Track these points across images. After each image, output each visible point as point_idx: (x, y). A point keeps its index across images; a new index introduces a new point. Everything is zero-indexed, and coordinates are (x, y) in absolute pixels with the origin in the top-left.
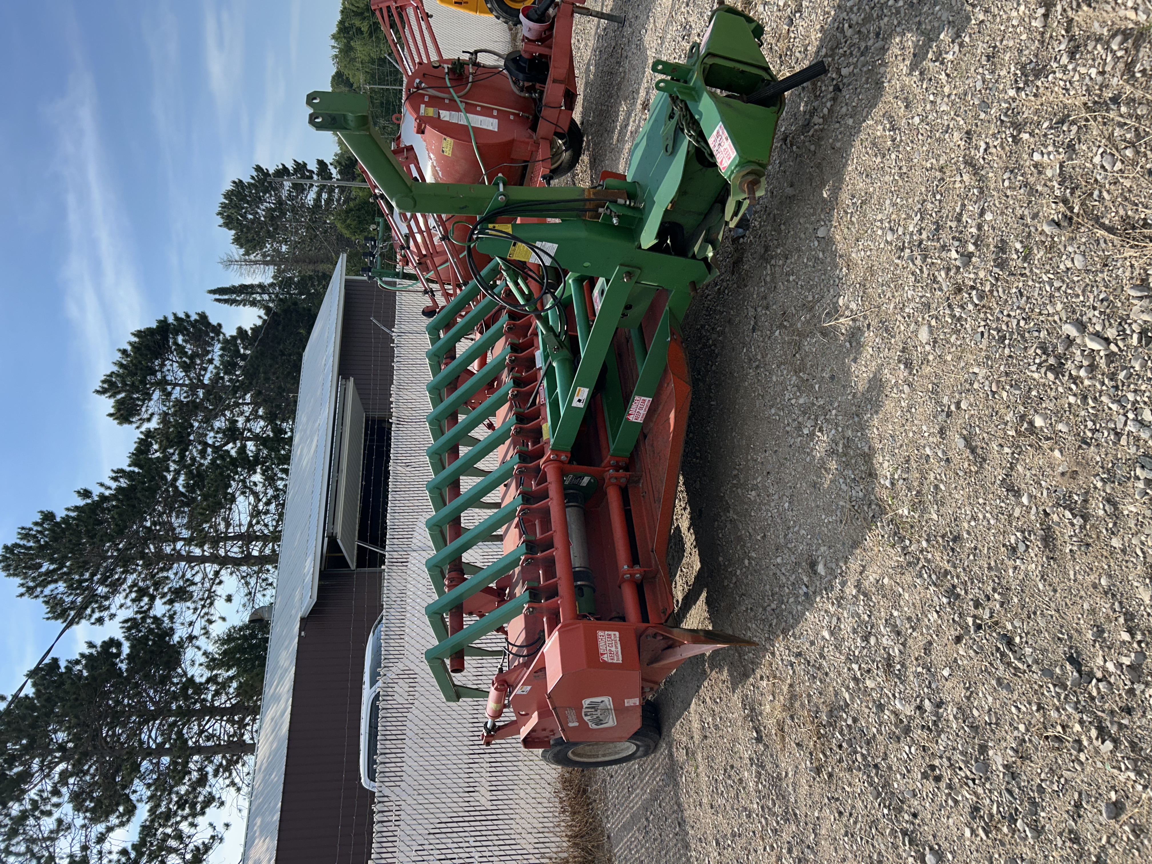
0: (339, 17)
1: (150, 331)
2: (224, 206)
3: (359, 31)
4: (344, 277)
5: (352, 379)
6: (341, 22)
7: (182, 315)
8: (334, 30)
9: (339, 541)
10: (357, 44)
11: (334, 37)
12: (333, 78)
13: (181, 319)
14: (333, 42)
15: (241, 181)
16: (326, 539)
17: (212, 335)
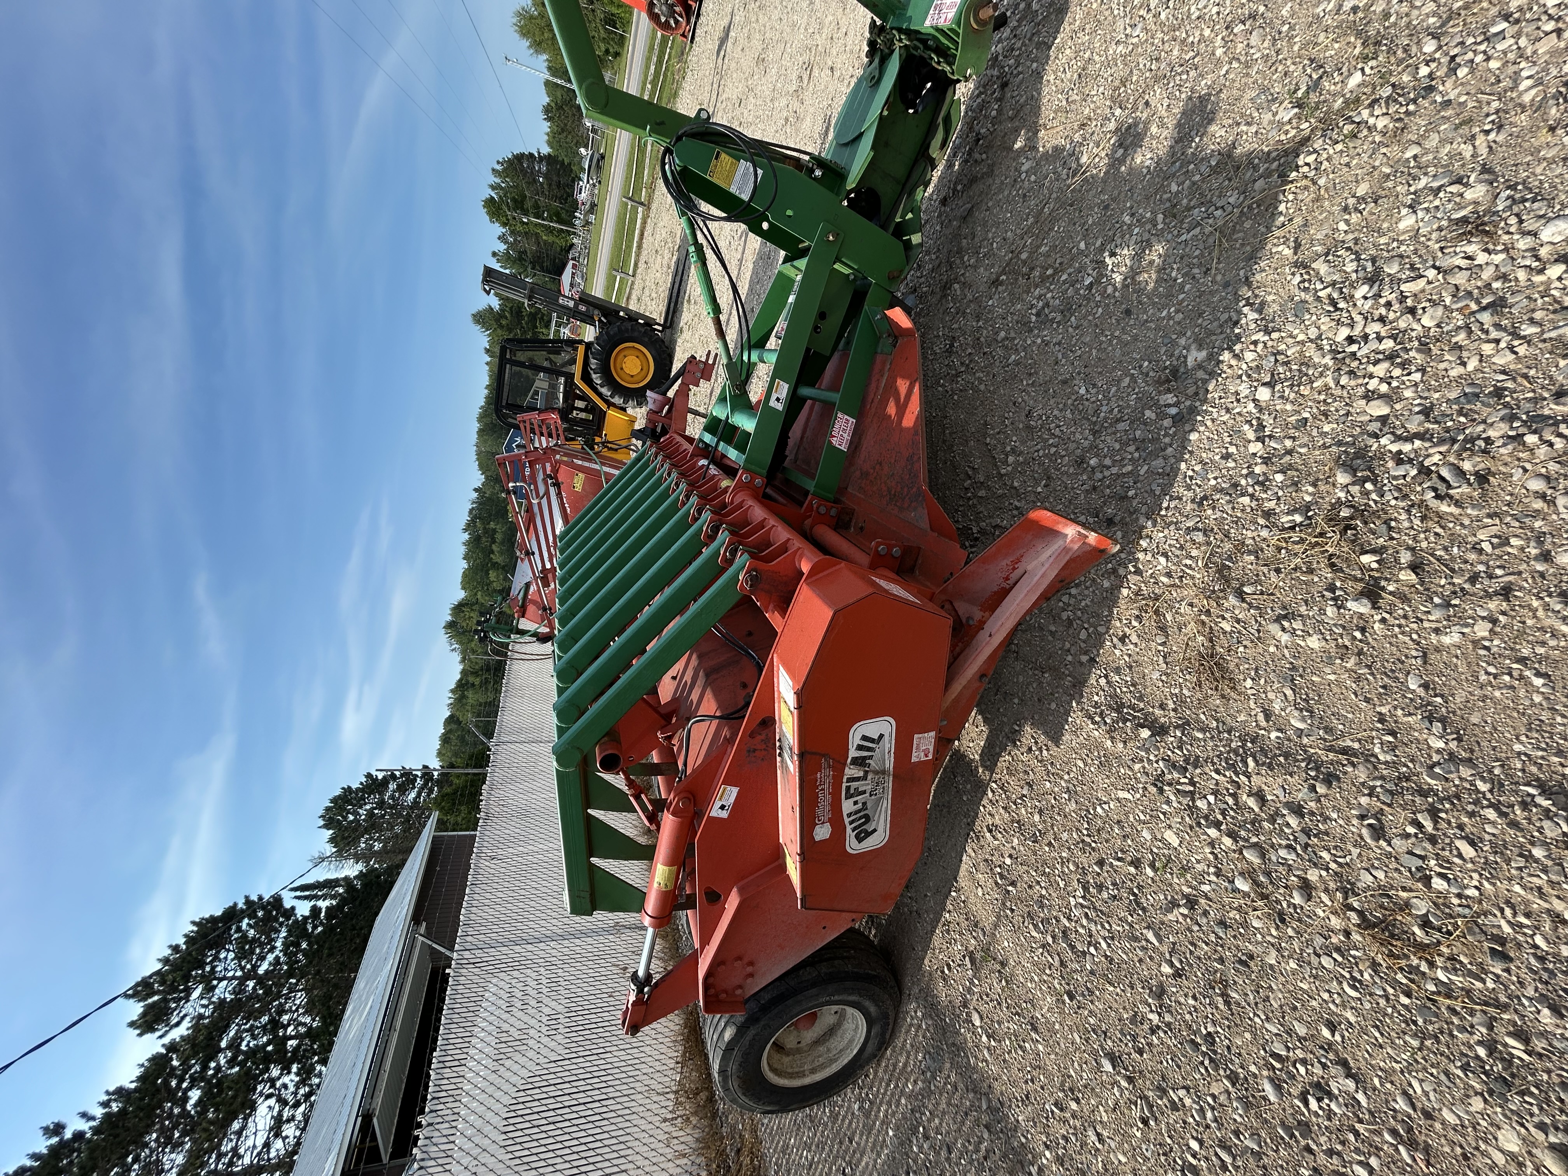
0: (459, 677)
1: (213, 920)
2: (328, 809)
3: (473, 685)
4: (432, 834)
5: (424, 924)
6: (460, 680)
7: (255, 898)
8: (453, 686)
9: (375, 1120)
10: (470, 694)
11: (452, 691)
12: (446, 720)
13: (253, 902)
14: (450, 695)
15: (349, 787)
16: (360, 1119)
17: (281, 919)
